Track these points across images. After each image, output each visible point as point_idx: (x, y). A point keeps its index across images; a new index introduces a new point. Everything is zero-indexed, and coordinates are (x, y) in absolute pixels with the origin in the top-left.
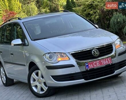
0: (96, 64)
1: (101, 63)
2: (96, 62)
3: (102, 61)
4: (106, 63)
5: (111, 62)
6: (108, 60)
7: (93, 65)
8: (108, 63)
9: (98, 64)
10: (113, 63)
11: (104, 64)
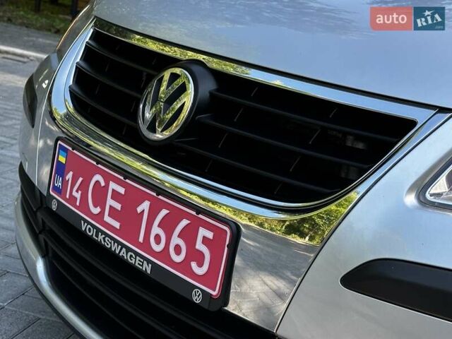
0: (100, 194)
1: (129, 219)
2: (108, 178)
3: (145, 206)
4: (164, 255)
5: (208, 278)
6: (189, 235)
7: (83, 189)
8: (185, 266)
10: (231, 308)
11: (146, 246)
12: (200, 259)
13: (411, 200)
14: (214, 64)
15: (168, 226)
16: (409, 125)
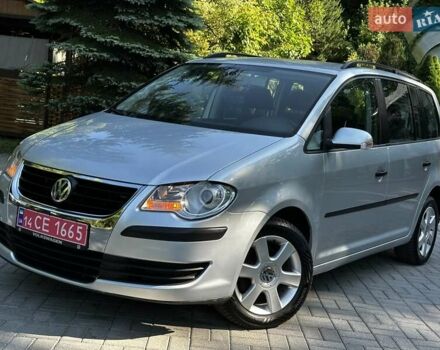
0: (40, 223)
1: (52, 229)
2: (43, 216)
3: (58, 223)
4: (66, 237)
5: (82, 241)
6: (74, 229)
7: (33, 221)
8: (74, 239)
9: (46, 227)
10: (90, 249)
11: (60, 235)
12: (78, 236)
13: (137, 210)
14: (75, 176)
15: (67, 228)
16: (136, 190)
